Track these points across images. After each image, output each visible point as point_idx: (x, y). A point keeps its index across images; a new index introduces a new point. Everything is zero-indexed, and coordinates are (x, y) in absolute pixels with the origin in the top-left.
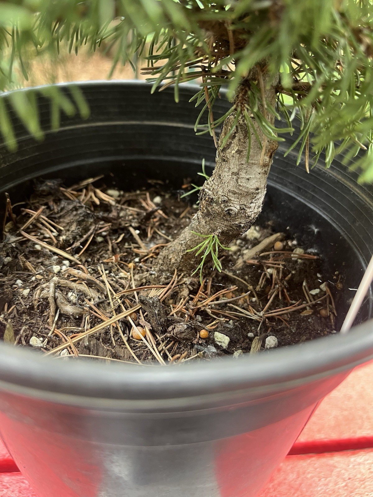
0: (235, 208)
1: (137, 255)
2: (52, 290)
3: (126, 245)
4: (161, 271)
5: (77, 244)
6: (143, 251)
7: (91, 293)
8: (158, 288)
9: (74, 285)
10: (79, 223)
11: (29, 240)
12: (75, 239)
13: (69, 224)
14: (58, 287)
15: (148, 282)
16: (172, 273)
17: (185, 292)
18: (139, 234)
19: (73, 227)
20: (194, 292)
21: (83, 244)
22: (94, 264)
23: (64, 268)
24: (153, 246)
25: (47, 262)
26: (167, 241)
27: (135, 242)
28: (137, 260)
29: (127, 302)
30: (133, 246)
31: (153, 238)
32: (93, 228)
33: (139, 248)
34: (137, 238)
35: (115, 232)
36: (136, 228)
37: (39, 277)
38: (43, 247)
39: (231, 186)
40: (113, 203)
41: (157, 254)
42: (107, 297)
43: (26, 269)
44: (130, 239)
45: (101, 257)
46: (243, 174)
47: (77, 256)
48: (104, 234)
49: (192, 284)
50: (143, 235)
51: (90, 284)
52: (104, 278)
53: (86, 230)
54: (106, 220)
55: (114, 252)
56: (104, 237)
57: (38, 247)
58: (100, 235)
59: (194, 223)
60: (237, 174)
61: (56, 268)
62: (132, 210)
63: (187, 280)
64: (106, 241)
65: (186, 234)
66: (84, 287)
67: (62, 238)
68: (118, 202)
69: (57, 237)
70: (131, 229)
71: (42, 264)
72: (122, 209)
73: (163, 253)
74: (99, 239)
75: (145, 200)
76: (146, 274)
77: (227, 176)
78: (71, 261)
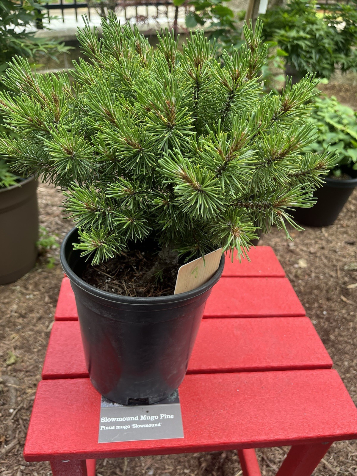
0: (168, 262)
1: (135, 277)
2: (107, 288)
3: (131, 273)
4: (144, 282)
5: (114, 272)
6: (137, 275)
7: (120, 289)
8: (143, 289)
9: (114, 286)
10: (114, 264)
11: (96, 270)
12: (113, 270)
13: (111, 265)
14: (109, 287)
15: (139, 286)
16: (148, 283)
17: (152, 290)
18: (136, 268)
19: (112, 266)
20: (156, 290)
21: (116, 272)
22: (119, 279)
23: (109, 281)
24: (141, 273)
25: (103, 279)
26: (147, 271)
27: (134, 271)
28: (135, 278)
29: (132, 292)
30: (133, 273)
31: (141, 270)
32: (119, 266)
33: (136, 274)
34: (135, 270)
35: (126, 267)
36: (135, 266)
37: (101, 284)
38: (101, 273)
39: (167, 255)
40: (126, 256)
41: (143, 276)
42: (125, 291)
43: (96, 281)
44: (132, 270)
45: (122, 277)
46: (170, 252)
47: (113, 277)
48: (123, 268)
49: (155, 287)
50: (137, 269)
51: (119, 286)
52: (124, 284)
53: (117, 267)
54: (124, 263)
55: (127, 275)
56: (122, 269)
57: (99, 273)
58: (121, 268)
59: (156, 265)
60: (168, 251)
61: (107, 281)
62: (133, 259)
63: (153, 286)
64: (123, 271)
65: (153, 269)
66: (117, 287)
67: (108, 270)
68: (128, 255)
69: (106, 269)
70: (133, 266)
71: (101, 279)
72: (130, 258)
73: (145, 276)
74: (121, 270)
75: (138, 254)
76: (138, 284)
77: (165, 252)
78: (111, 278)
